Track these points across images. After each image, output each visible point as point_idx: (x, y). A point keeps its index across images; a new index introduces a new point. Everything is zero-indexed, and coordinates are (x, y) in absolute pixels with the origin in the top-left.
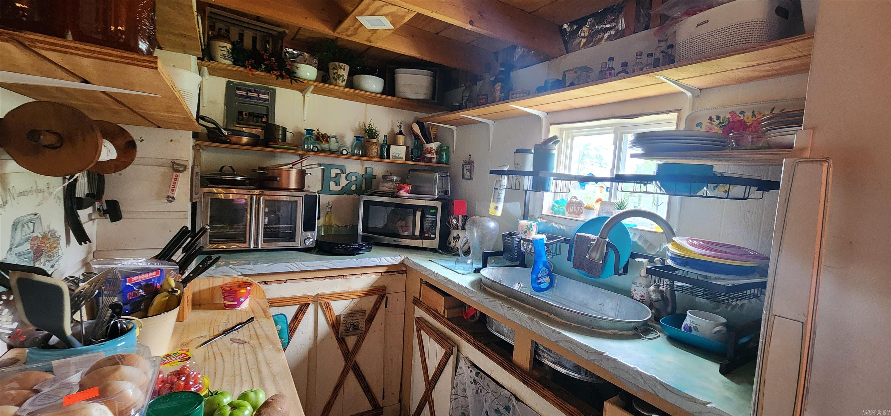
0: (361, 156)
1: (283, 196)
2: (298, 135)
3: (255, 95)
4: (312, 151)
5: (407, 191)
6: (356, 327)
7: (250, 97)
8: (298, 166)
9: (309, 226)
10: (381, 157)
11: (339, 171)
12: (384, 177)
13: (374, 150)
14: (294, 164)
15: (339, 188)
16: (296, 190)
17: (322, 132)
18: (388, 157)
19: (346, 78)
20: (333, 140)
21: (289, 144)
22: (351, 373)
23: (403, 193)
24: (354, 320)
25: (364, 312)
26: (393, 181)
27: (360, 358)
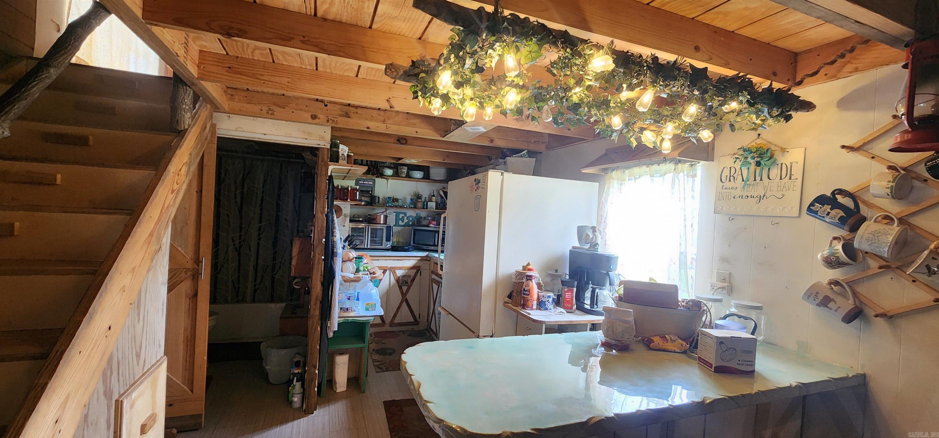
0: (413, 208)
1: (378, 226)
2: (385, 199)
3: (367, 183)
4: (391, 206)
5: (434, 224)
6: (406, 283)
7: (365, 184)
8: (385, 214)
9: (388, 240)
10: (423, 208)
11: (403, 215)
12: (424, 218)
13: (420, 205)
14: (382, 213)
15: (403, 224)
16: (383, 224)
17: (395, 197)
18: (427, 208)
19: (406, 172)
20: (400, 201)
21: (381, 204)
22: (404, 302)
23: (431, 225)
24: (405, 279)
25: (410, 276)
26: (428, 220)
27: (408, 297)
